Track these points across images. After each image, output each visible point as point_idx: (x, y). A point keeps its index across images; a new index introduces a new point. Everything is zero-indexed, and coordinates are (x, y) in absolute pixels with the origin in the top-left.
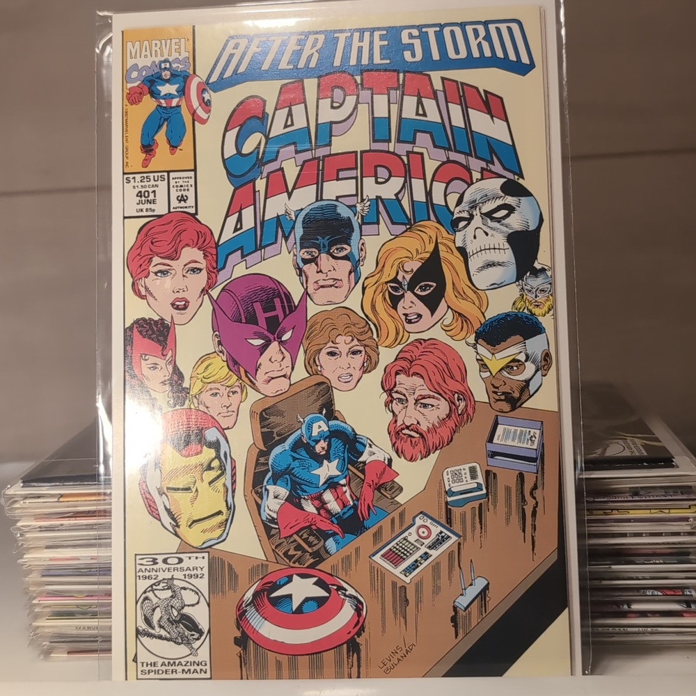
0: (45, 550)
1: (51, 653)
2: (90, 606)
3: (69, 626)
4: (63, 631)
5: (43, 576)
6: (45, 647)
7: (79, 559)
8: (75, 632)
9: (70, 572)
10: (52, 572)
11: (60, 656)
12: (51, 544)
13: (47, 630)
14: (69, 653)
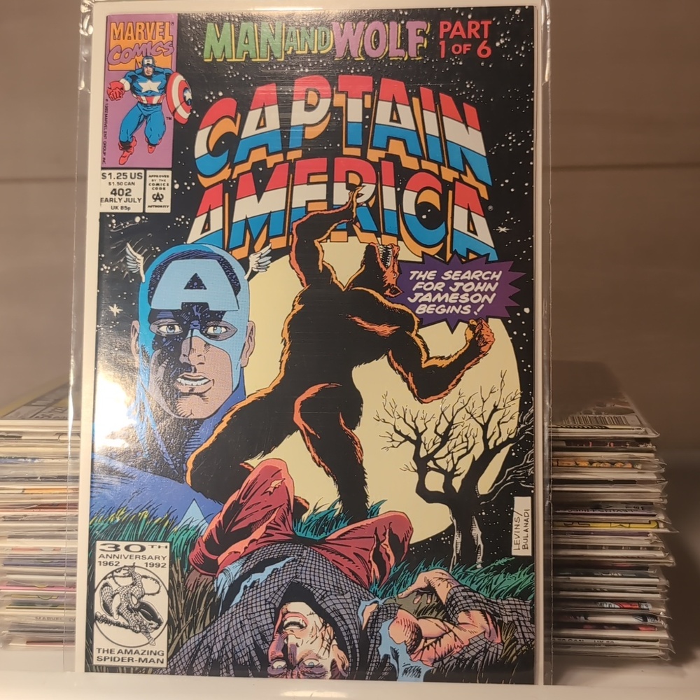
0: (8, 540)
1: (10, 642)
2: (51, 596)
3: (29, 616)
4: (23, 621)
5: (5, 565)
6: (5, 636)
7: (41, 550)
8: (34, 622)
9: (32, 562)
10: (14, 562)
11: (19, 646)
12: (14, 533)
13: (6, 619)
14: (28, 642)
